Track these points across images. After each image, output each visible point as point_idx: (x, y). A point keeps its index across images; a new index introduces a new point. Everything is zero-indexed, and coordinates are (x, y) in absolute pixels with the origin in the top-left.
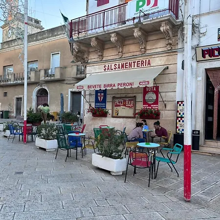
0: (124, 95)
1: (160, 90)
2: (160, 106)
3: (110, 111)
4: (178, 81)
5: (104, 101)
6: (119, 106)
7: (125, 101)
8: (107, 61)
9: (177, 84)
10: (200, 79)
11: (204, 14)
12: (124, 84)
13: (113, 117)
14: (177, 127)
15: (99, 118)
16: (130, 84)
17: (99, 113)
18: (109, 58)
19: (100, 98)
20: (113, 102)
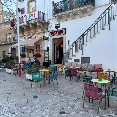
0: (30, 49)
1: (41, 47)
2: (41, 53)
3: (26, 55)
4: (45, 43)
5: (25, 51)
6: (29, 53)
7: (31, 51)
8: (25, 36)
9: (45, 44)
10: (51, 42)
11: (51, 19)
12: (26, 45)
13: (27, 57)
14: (45, 60)
15: (23, 58)
16: (28, 45)
17: (23, 56)
18: (25, 35)
19: (23, 50)
20: (27, 51)
